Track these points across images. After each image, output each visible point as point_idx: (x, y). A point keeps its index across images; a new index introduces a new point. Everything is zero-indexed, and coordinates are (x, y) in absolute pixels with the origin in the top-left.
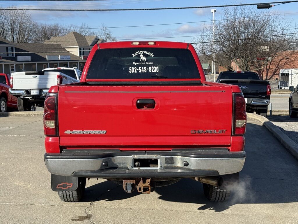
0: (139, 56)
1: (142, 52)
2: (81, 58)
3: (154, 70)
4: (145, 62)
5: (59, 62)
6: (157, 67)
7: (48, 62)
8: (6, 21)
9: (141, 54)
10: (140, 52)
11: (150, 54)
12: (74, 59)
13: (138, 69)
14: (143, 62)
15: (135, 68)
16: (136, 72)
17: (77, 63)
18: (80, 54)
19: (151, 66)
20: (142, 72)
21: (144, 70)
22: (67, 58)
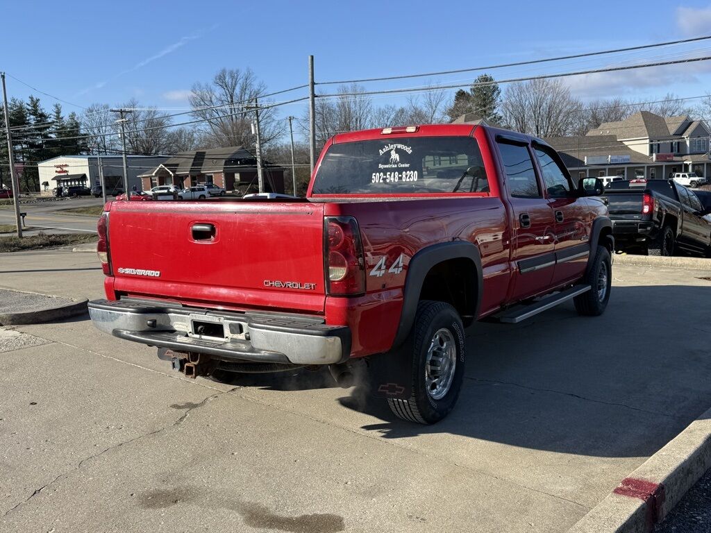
0: (388, 153)
1: (395, 146)
2: (652, 159)
3: (410, 177)
4: (397, 164)
5: (607, 167)
6: (416, 172)
7: (588, 168)
8: (527, 103)
9: (392, 150)
10: (391, 147)
11: (407, 149)
12: (638, 161)
13: (385, 177)
14: (395, 163)
15: (382, 174)
16: (381, 181)
17: (644, 167)
18: (651, 152)
19: (406, 169)
20: (391, 181)
21: (393, 178)
22: (624, 160)
